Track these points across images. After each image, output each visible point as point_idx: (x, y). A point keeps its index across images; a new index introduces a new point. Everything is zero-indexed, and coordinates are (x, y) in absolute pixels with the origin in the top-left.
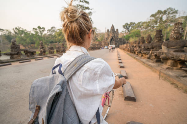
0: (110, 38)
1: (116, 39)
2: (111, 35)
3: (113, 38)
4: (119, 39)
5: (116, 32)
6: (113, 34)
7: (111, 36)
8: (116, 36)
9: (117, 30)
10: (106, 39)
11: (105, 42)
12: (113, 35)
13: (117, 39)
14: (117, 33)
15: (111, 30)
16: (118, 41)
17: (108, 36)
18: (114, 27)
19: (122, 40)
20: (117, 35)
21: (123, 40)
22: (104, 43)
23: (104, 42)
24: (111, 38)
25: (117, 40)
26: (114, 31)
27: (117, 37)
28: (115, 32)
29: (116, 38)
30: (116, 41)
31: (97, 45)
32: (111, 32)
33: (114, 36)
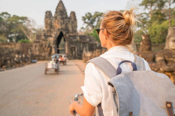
0: (55, 34)
1: (70, 36)
2: (58, 26)
3: (64, 33)
4: (78, 38)
5: (69, 18)
6: (61, 24)
7: (56, 29)
8: (70, 29)
9: (73, 13)
10: (43, 37)
11: (41, 46)
12: (63, 26)
13: (75, 37)
14: (73, 23)
15: (56, 12)
16: (77, 41)
17: (48, 29)
18: (64, 7)
19: (88, 40)
20: (72, 27)
21: (90, 41)
22: (37, 48)
23: (38, 44)
24: (59, 33)
25: (75, 40)
26: (65, 16)
27: (75, 31)
28: (67, 17)
29: (71, 34)
30: (71, 43)
31: (18, 53)
32: (56, 17)
33: (67, 29)
